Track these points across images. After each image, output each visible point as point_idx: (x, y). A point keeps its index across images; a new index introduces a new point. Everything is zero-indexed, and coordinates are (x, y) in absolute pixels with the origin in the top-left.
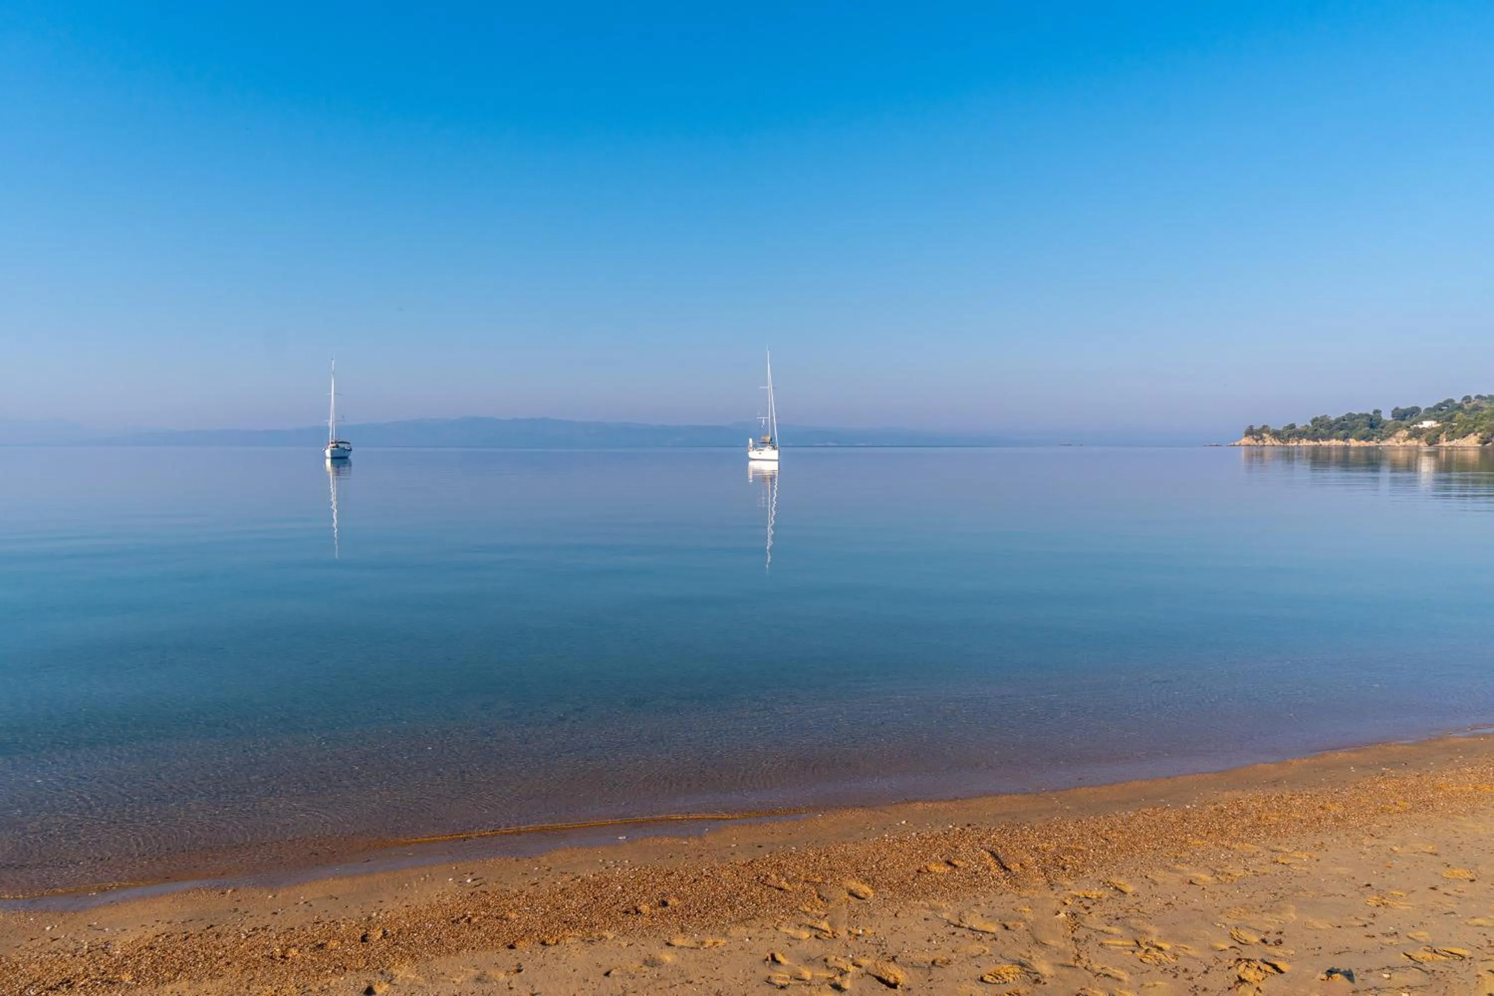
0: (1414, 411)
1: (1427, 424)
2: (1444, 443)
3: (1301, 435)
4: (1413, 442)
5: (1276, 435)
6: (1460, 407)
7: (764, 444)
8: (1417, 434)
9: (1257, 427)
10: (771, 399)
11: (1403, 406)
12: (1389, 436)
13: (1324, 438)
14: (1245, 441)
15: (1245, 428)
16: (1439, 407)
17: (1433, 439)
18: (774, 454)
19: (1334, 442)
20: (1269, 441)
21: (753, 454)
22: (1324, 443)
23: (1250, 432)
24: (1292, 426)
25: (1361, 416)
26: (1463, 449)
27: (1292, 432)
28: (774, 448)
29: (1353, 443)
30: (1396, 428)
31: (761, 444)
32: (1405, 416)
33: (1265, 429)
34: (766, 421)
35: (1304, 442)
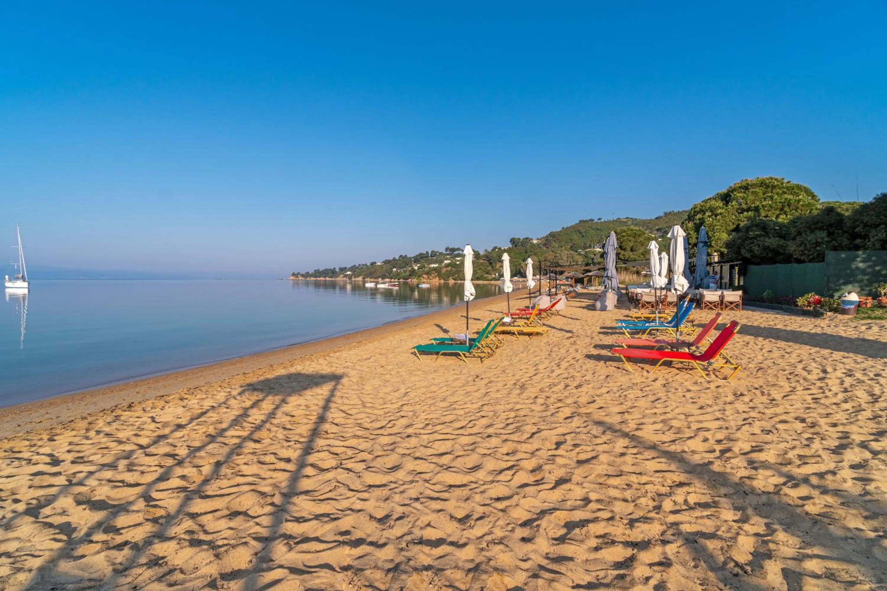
0: (345, 268)
1: (349, 273)
2: (353, 279)
3: (311, 276)
4: (344, 279)
5: (303, 276)
6: (357, 268)
7: (17, 279)
8: (346, 276)
9: (296, 273)
10: (21, 252)
11: (342, 267)
12: (338, 277)
13: (319, 277)
14: (292, 278)
15: (292, 273)
16: (352, 267)
17: (350, 277)
18: (26, 284)
19: (322, 279)
20: (300, 278)
21: (8, 284)
22: (319, 279)
23: (294, 275)
24: (308, 273)
25: (330, 270)
26: (358, 281)
27: (307, 275)
28: (24, 281)
29: (328, 279)
30: (340, 274)
31: (14, 279)
32: (343, 270)
33: (299, 273)
34: (18, 266)
35: (312, 278)
